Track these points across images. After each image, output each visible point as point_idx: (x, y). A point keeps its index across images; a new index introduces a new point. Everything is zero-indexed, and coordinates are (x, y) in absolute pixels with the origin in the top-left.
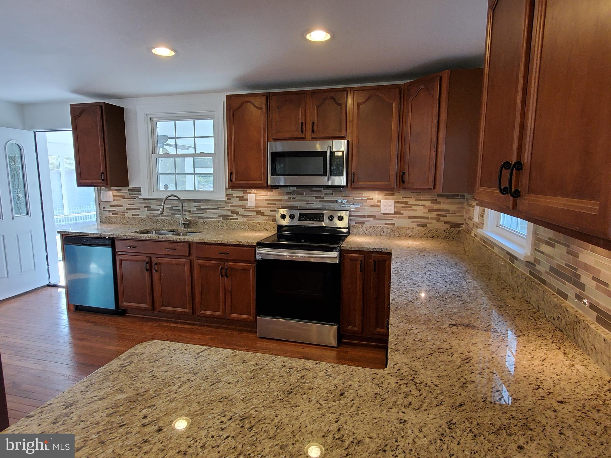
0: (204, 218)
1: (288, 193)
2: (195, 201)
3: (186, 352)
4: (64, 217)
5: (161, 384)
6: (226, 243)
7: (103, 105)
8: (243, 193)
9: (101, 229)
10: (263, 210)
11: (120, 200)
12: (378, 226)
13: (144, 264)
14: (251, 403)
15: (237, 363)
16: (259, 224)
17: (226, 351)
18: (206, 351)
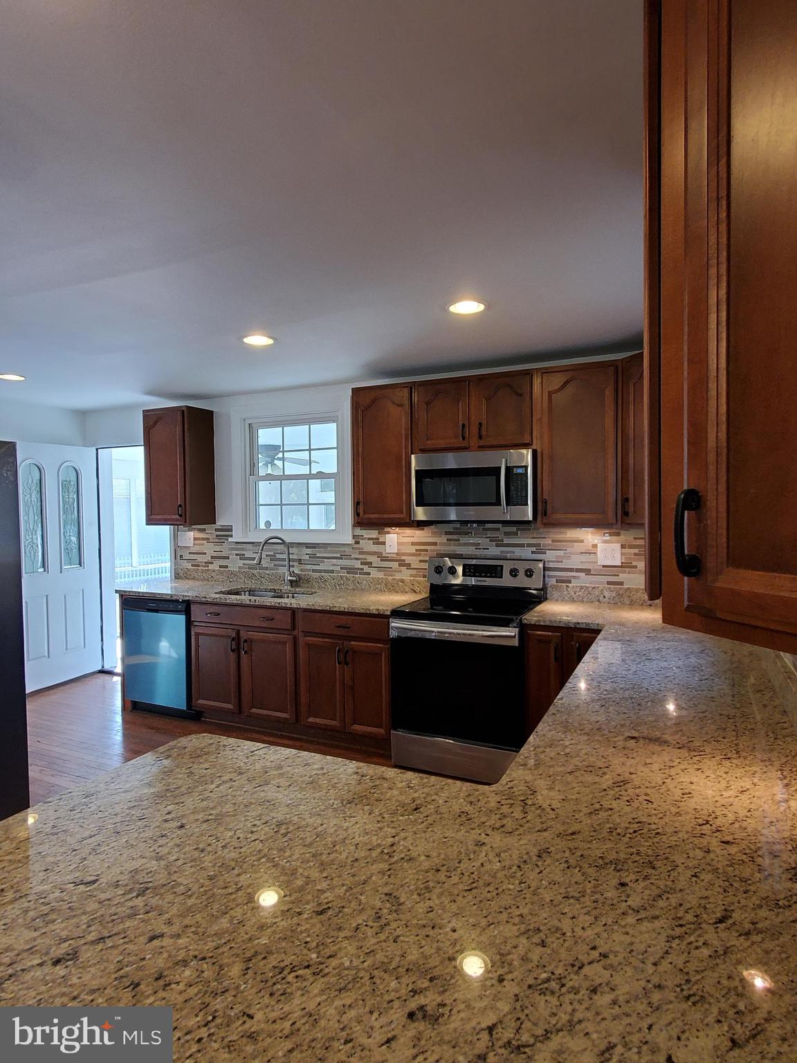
0: (320, 571)
1: (447, 533)
2: (308, 546)
3: (238, 749)
4: (130, 569)
5: (198, 782)
6: (346, 610)
7: (184, 409)
8: (379, 533)
9: (175, 588)
10: (408, 559)
11: (203, 544)
12: (593, 586)
13: (229, 640)
14: (297, 809)
15: (296, 765)
16: (402, 581)
17: (288, 751)
18: (263, 750)
